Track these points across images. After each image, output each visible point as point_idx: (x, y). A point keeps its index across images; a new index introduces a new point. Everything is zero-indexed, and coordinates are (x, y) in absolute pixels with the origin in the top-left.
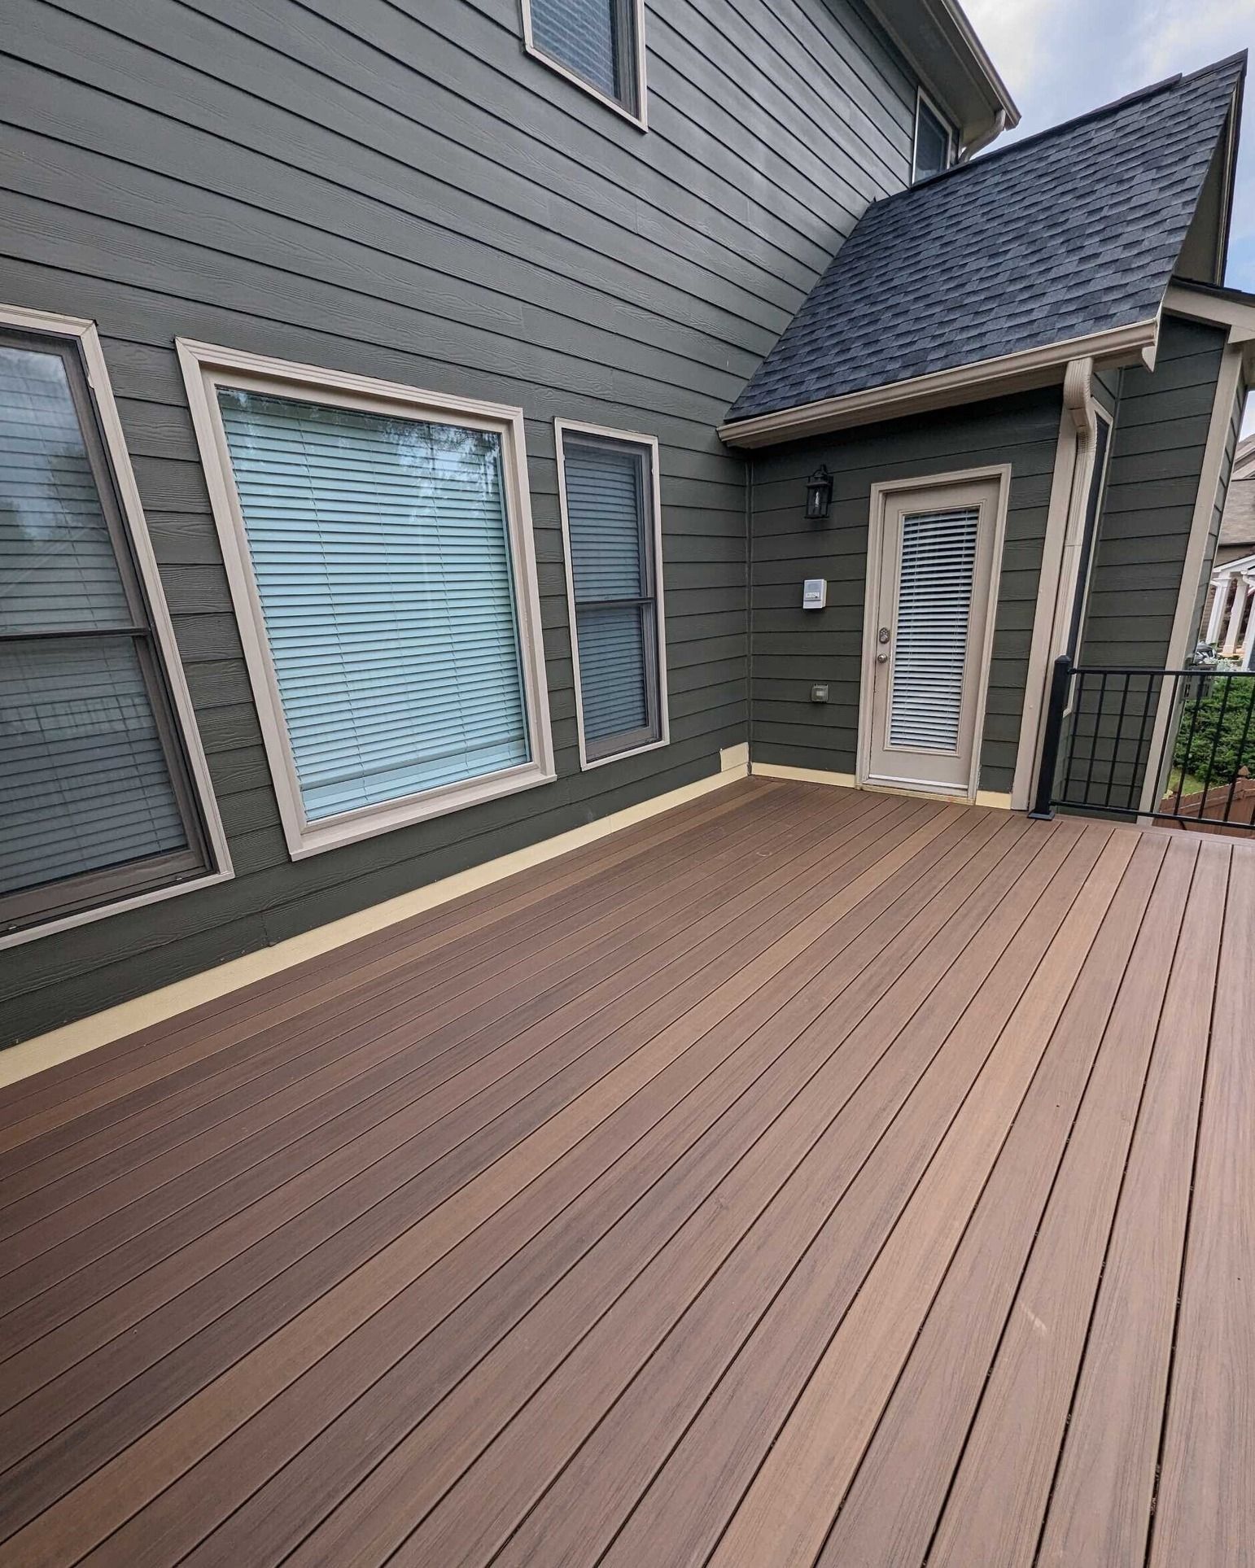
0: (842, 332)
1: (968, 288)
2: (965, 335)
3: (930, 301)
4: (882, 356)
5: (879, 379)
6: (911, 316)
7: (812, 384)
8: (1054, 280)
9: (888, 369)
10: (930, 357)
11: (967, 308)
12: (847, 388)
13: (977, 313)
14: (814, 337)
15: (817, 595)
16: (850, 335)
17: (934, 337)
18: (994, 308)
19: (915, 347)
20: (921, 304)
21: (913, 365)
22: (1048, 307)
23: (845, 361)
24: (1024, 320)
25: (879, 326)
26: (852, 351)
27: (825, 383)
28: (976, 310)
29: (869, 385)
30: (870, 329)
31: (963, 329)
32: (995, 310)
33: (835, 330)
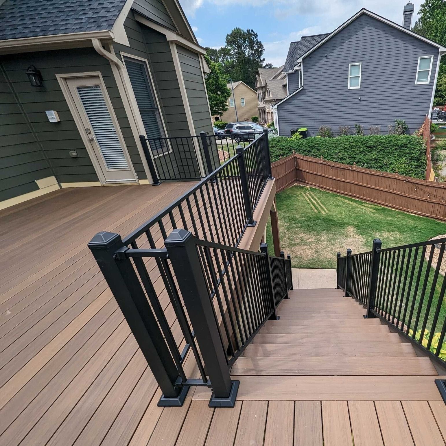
0: (23, 11)
1: (67, 5)
2: (62, 23)
3: (54, 6)
4: (35, 25)
5: (32, 34)
6: (47, 11)
7: (8, 32)
8: (91, 9)
9: (36, 31)
10: (50, 29)
11: (65, 13)
12: (19, 36)
13: (67, 15)
14: (13, 11)
15: (53, 116)
16: (26, 14)
17: (53, 21)
18: (72, 15)
19: (46, 24)
20: (51, 7)
21: (44, 31)
22: (87, 19)
23: (22, 24)
24: (79, 21)
25: (37, 12)
26: (25, 20)
27: (13, 32)
28: (67, 14)
29: (28, 36)
30: (33, 13)
31: (62, 20)
32: (73, 15)
33: (21, 10)
